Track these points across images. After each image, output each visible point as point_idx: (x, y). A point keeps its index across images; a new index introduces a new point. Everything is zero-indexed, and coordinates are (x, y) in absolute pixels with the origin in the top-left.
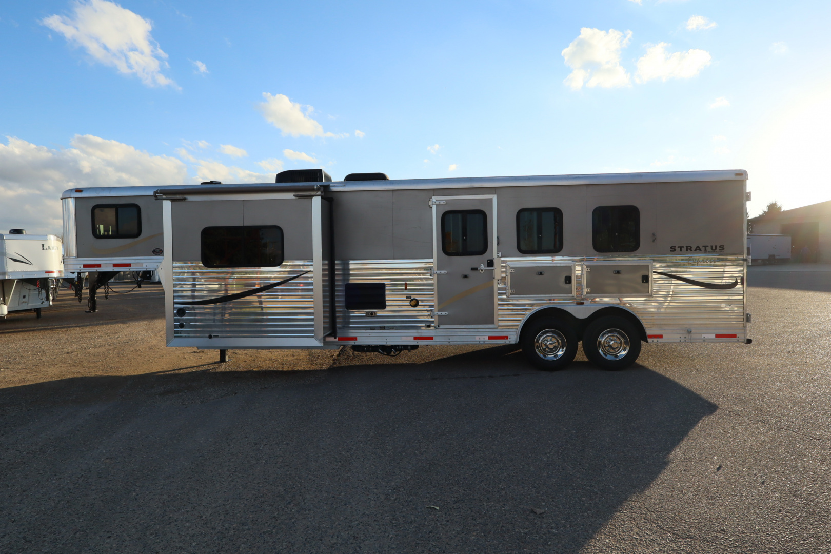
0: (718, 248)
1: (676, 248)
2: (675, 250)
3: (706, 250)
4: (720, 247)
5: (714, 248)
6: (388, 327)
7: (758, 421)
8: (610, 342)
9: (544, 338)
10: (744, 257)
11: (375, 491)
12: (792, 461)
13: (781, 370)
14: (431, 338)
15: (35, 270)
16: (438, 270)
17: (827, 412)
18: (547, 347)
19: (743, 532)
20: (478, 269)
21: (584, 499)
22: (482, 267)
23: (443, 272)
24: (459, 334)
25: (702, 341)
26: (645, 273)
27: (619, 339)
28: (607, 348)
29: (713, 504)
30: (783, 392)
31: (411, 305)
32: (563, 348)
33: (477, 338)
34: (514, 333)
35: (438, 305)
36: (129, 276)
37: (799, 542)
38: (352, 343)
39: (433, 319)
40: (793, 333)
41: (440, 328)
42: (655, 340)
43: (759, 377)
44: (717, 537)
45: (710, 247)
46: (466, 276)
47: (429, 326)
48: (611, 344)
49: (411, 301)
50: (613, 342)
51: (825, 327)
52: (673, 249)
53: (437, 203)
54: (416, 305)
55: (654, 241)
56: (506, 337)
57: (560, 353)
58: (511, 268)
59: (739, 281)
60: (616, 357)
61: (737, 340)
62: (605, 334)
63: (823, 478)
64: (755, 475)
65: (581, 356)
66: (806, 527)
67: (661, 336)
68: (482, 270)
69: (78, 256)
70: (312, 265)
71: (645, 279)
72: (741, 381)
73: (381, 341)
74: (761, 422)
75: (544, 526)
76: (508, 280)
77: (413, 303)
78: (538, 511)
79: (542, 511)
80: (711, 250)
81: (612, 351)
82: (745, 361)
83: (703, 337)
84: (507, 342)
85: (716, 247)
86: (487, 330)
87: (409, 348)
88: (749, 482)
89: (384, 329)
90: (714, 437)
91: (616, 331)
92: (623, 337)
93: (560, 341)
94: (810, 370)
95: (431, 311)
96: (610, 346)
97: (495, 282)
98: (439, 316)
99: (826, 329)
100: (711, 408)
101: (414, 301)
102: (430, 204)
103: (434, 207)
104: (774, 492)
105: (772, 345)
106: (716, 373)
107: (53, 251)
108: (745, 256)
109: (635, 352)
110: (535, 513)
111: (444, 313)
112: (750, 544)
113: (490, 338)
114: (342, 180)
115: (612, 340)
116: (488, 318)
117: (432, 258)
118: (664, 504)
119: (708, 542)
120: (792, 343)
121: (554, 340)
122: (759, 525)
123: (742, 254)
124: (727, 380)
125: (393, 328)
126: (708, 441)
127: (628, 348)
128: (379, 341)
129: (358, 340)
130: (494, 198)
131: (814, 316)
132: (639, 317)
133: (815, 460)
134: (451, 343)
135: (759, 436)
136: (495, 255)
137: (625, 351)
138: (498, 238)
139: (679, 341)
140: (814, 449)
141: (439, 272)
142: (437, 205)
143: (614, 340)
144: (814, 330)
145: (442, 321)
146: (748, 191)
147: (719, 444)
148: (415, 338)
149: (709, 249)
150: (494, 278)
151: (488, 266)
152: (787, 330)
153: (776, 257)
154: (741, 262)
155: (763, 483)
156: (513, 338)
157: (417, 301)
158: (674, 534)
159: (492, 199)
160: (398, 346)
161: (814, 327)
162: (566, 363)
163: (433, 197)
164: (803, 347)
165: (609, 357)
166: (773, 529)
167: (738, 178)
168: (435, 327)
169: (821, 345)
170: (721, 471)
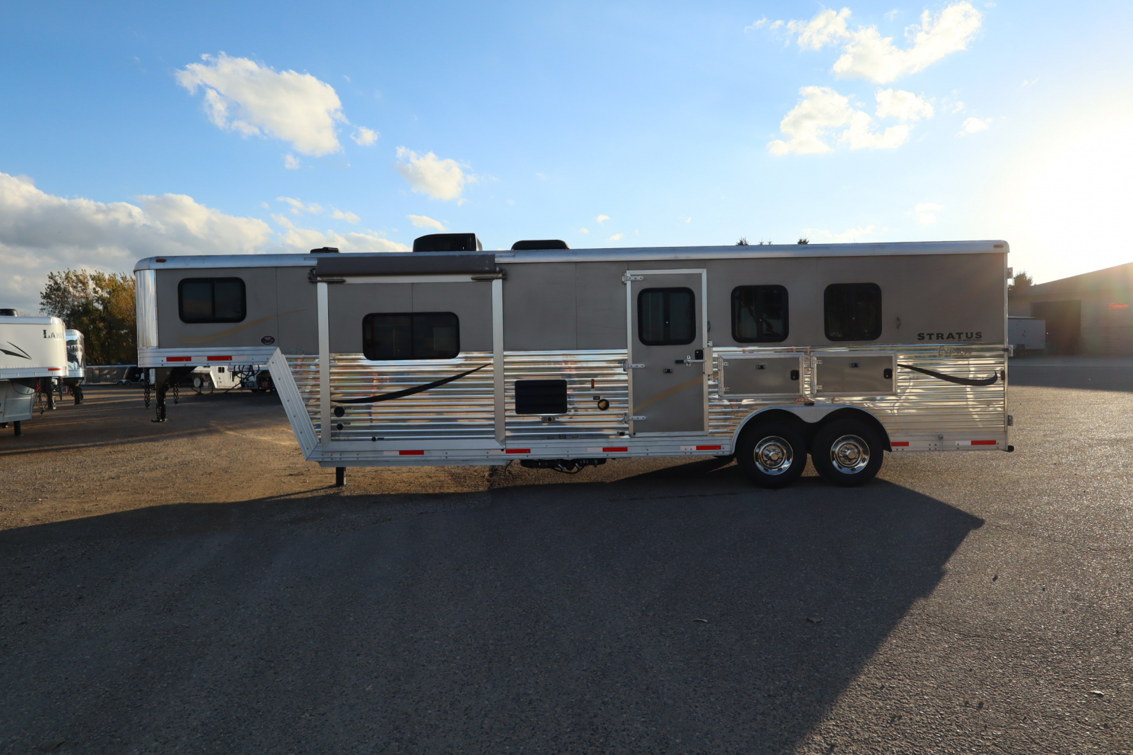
0: (974, 335)
1: (925, 335)
2: (923, 338)
3: (960, 337)
4: (977, 334)
5: (969, 336)
6: (570, 435)
7: (1029, 534)
8: (845, 452)
9: (765, 448)
10: (1006, 347)
11: (627, 608)
12: (1071, 570)
13: (1048, 483)
14: (625, 449)
15: (34, 366)
16: (633, 363)
17: (1103, 525)
18: (770, 458)
19: (1029, 630)
20: (685, 361)
21: (858, 608)
22: (689, 359)
23: (640, 366)
24: (660, 443)
25: (955, 449)
26: (888, 367)
27: (857, 447)
28: (842, 459)
29: (995, 609)
30: (1053, 506)
31: (599, 408)
32: (788, 460)
33: (682, 448)
34: (728, 442)
35: (634, 408)
36: (108, 376)
37: (1085, 636)
38: (524, 456)
39: (626, 425)
40: (1057, 442)
41: (636, 436)
42: (900, 448)
43: (1023, 491)
44: (1004, 635)
45: (965, 334)
46: (669, 371)
47: (622, 434)
48: (847, 453)
49: (599, 403)
50: (849, 451)
51: (1095, 435)
52: (921, 337)
53: (633, 278)
54: (606, 407)
55: (898, 327)
56: (719, 447)
57: (786, 465)
58: (725, 360)
59: (999, 375)
60: (853, 469)
61: (996, 448)
62: (839, 442)
63: (1105, 584)
64: (1034, 583)
65: (810, 470)
66: (1091, 625)
67: (906, 444)
68: (689, 363)
69: (160, 346)
70: (492, 357)
71: (888, 374)
72: (1003, 495)
73: (561, 453)
74: (1033, 535)
75: (825, 632)
76: (721, 375)
77: (602, 404)
78: (815, 620)
79: (819, 620)
80: (966, 339)
81: (848, 462)
82: (1005, 475)
83: (956, 444)
84: (720, 453)
85: (972, 334)
86: (695, 438)
87: (596, 462)
88: (1029, 590)
89: (565, 438)
90: (983, 551)
91: (853, 438)
92: (862, 445)
93: (785, 451)
94: (1081, 483)
95: (625, 414)
96: (846, 457)
97: (705, 377)
98: (635, 421)
99: (1096, 437)
100: (977, 523)
101: (604, 402)
102: (623, 280)
103: (629, 284)
104: (1056, 597)
105: (1033, 456)
106: (972, 488)
107: (58, 339)
108: (1006, 345)
109: (875, 463)
110: (812, 622)
111: (641, 418)
112: (1038, 639)
113: (699, 448)
114: (509, 248)
115: (848, 449)
116: (696, 424)
117: (626, 348)
118: (944, 611)
119: (996, 639)
120: (1057, 453)
121: (778, 450)
122: (1044, 624)
123: (1002, 343)
124: (987, 495)
125: (576, 437)
126: (978, 554)
127: (867, 457)
128: (558, 453)
129: (532, 453)
130: (704, 272)
131: (1080, 422)
132: (881, 420)
133: (1095, 569)
134: (650, 455)
135: (1033, 549)
136: (705, 345)
137: (863, 462)
138: (708, 323)
139: (928, 449)
140: (1093, 559)
141: (634, 366)
142: (632, 281)
143: (851, 449)
144: (1081, 438)
145: (639, 427)
146: (1009, 266)
147: (990, 557)
148: (605, 449)
149: (963, 337)
150: (704, 373)
151: (697, 358)
152: (1048, 439)
153: (1026, 348)
154: (1002, 353)
155: (1044, 590)
156: (728, 448)
157: (607, 403)
158: (960, 634)
159: (701, 274)
160: (582, 459)
161: (1081, 435)
162: (792, 478)
163: (627, 271)
164: (1071, 458)
165: (845, 471)
166: (1059, 627)
167: (998, 250)
168: (630, 435)
169: (1091, 455)
170: (997, 581)
